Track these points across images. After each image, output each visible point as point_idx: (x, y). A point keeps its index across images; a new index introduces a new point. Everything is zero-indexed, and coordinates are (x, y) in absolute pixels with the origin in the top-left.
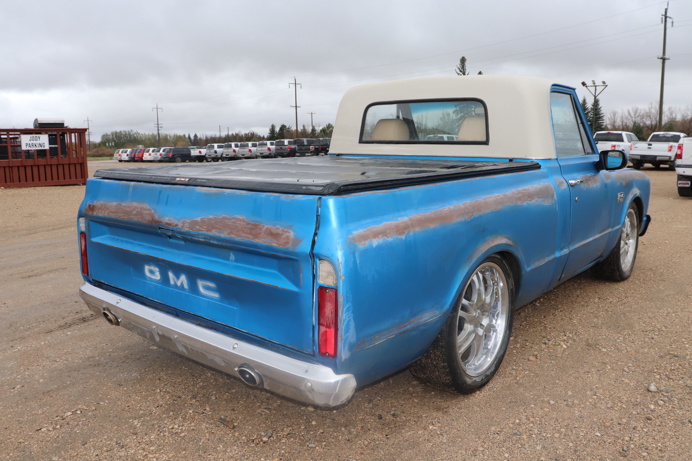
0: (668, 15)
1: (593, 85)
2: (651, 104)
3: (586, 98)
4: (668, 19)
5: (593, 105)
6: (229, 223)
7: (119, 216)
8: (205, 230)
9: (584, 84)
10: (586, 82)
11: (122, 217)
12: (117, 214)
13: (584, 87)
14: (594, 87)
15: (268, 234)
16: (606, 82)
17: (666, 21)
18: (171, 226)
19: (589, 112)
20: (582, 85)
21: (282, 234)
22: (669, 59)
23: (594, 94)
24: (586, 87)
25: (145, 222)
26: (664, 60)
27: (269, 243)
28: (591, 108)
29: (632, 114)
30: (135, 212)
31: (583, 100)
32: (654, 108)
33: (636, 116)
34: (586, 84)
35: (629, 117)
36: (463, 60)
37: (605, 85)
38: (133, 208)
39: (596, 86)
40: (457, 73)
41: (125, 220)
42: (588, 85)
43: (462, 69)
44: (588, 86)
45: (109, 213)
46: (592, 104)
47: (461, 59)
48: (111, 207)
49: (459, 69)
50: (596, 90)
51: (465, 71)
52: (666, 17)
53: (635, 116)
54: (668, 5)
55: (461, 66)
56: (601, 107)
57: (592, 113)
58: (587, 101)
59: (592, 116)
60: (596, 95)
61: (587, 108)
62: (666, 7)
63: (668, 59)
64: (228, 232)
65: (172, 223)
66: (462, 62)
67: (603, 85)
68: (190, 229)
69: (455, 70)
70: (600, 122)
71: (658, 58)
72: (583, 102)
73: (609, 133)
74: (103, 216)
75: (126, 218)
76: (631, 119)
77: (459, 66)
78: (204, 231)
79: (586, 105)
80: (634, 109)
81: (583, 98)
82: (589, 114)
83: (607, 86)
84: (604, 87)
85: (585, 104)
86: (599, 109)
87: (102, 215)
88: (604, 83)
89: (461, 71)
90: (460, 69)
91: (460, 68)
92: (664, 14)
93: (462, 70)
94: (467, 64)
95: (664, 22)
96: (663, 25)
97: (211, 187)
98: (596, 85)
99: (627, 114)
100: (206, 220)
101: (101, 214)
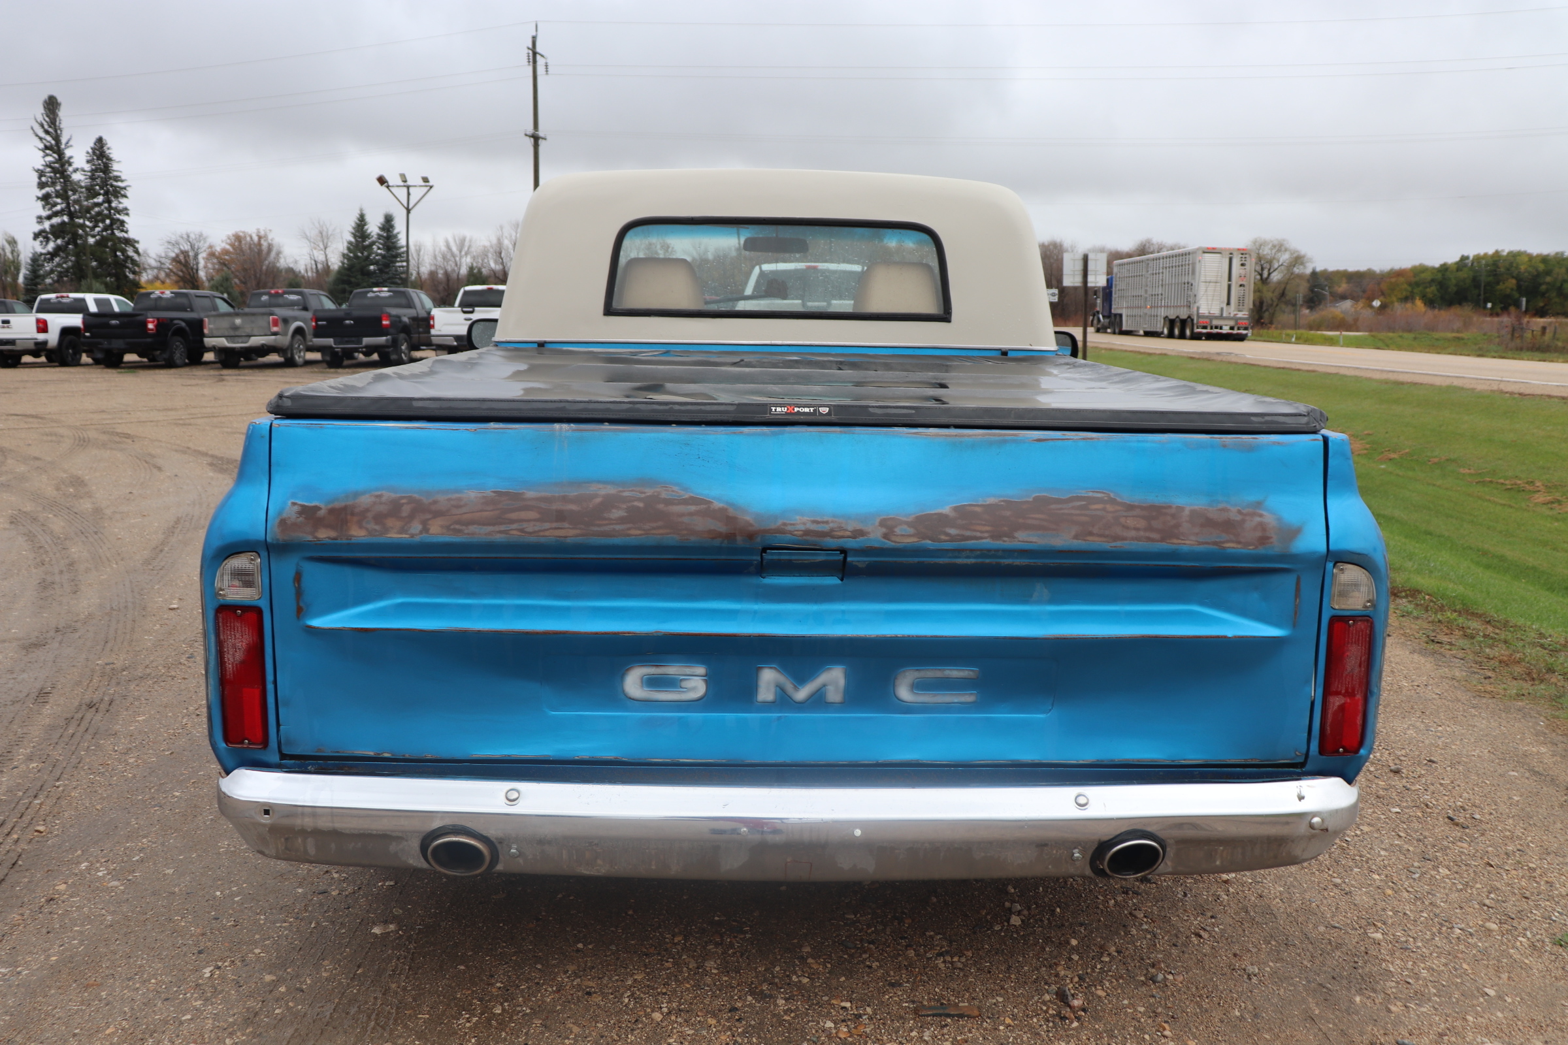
0: (538, 49)
1: (402, 184)
2: (502, 228)
3: (364, 212)
4: (538, 57)
5: (383, 228)
6: (1066, 511)
7: (530, 529)
8: (986, 535)
9: (382, 181)
10: (387, 177)
11: (547, 533)
12: (514, 526)
13: (384, 188)
14: (405, 189)
15: (1202, 526)
16: (430, 179)
17: (535, 62)
18: (833, 537)
19: (373, 243)
20: (378, 184)
21: (1243, 521)
22: (545, 139)
23: (406, 205)
24: (386, 189)
25: (693, 538)
26: (536, 139)
27: (1215, 543)
28: (378, 235)
29: (454, 249)
30: (616, 514)
31: (358, 216)
32: (506, 237)
33: (463, 253)
34: (387, 182)
35: (449, 256)
36: (52, 105)
37: (427, 184)
38: (598, 500)
39: (408, 187)
40: (37, 135)
41: (569, 540)
42: (390, 184)
43: (50, 127)
44: (393, 186)
45: (457, 527)
46: (379, 225)
47: (45, 102)
48: (458, 507)
49: (42, 126)
50: (409, 194)
51: (59, 132)
52: (535, 54)
53: (460, 252)
54: (537, 31)
55: (47, 119)
56: (398, 233)
57: (381, 246)
58: (368, 218)
59: (379, 251)
60: (410, 206)
61: (369, 235)
62: (534, 34)
63: (543, 138)
64: (1073, 533)
65: (832, 530)
66: (49, 110)
67: (423, 184)
68: (924, 539)
69: (32, 128)
70: (398, 264)
71: (526, 135)
72: (359, 220)
73: (490, 289)
74: (417, 539)
75: (569, 533)
76: (452, 259)
77: (40, 119)
78: (982, 538)
79: (366, 227)
80: (457, 239)
81: (359, 212)
82: (374, 247)
83: (431, 187)
84: (426, 189)
85: (365, 224)
86: (396, 236)
87: (412, 536)
88: (426, 180)
89: (47, 132)
90: (46, 127)
91: (45, 124)
92: (531, 46)
93: (50, 130)
94: (63, 114)
95: (531, 63)
96: (530, 68)
97: (947, 426)
98: (409, 183)
99: (444, 248)
100: (978, 509)
101: (402, 530)
